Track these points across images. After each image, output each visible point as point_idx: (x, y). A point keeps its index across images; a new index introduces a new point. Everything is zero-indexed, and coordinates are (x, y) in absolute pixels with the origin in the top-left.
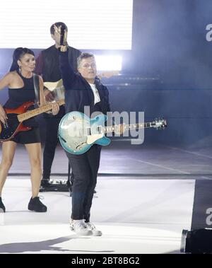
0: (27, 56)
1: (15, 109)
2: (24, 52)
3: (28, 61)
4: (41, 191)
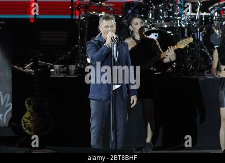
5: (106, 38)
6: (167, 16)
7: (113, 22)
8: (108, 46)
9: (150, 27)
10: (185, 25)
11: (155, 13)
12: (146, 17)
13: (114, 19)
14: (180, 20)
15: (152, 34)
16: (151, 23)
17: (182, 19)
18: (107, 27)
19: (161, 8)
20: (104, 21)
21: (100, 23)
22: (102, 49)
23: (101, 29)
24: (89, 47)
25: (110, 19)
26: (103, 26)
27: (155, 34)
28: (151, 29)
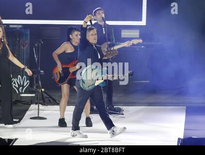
0: (76, 33)
1: (67, 64)
2: (74, 30)
3: (77, 35)
4: (90, 113)
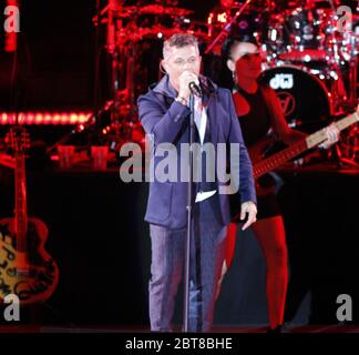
5: (179, 87)
6: (311, 37)
7: (193, 50)
8: (184, 103)
9: (273, 60)
10: (352, 55)
11: (283, 30)
12: (265, 39)
13: (196, 44)
14: (340, 45)
15: (277, 76)
16: (275, 52)
17: (344, 43)
18: (180, 61)
19: (297, 18)
20: (174, 48)
21: (166, 53)
22: (171, 110)
23: (166, 67)
24: (142, 107)
25: (187, 44)
26: (171, 61)
27: (283, 76)
28: (275, 64)
